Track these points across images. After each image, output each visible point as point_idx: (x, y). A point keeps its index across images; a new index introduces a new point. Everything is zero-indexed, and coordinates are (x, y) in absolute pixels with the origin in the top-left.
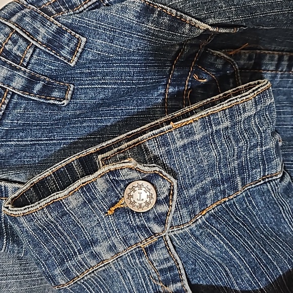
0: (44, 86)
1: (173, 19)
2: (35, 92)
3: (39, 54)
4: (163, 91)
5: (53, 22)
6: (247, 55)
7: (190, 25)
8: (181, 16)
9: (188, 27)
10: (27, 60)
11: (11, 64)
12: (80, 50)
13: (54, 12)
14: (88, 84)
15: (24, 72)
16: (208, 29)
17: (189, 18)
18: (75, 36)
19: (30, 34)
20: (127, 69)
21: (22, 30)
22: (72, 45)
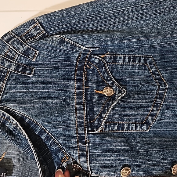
0: (23, 68)
1: (72, 45)
2: (20, 71)
3: (21, 57)
4: (74, 73)
5: (25, 45)
6: (109, 57)
7: (79, 47)
8: (75, 44)
9: (78, 48)
10: (16, 59)
11: (10, 60)
12: (36, 56)
13: (26, 40)
14: (41, 68)
15: (15, 63)
16: (86, 49)
17: (78, 45)
18: (34, 50)
19: (17, 49)
20: (56, 62)
21: (13, 47)
22: (33, 54)
